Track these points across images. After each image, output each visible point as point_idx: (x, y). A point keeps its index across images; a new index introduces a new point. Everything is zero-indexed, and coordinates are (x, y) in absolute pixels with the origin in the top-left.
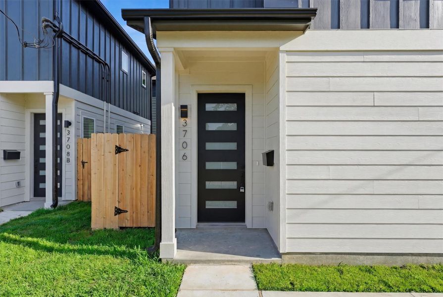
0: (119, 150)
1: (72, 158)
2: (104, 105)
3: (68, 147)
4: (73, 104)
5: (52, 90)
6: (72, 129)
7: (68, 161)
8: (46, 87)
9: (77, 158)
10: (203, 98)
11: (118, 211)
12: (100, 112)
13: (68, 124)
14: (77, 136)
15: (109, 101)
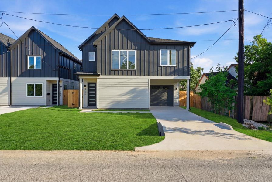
0: (73, 93)
1: (62, 95)
2: (69, 80)
3: (61, 92)
4: (62, 81)
5: (58, 80)
6: (62, 87)
7: (61, 95)
8: (57, 79)
9: (63, 95)
10: (89, 84)
11: (73, 104)
12: (68, 82)
13: (61, 86)
14: (63, 89)
15: (70, 79)
